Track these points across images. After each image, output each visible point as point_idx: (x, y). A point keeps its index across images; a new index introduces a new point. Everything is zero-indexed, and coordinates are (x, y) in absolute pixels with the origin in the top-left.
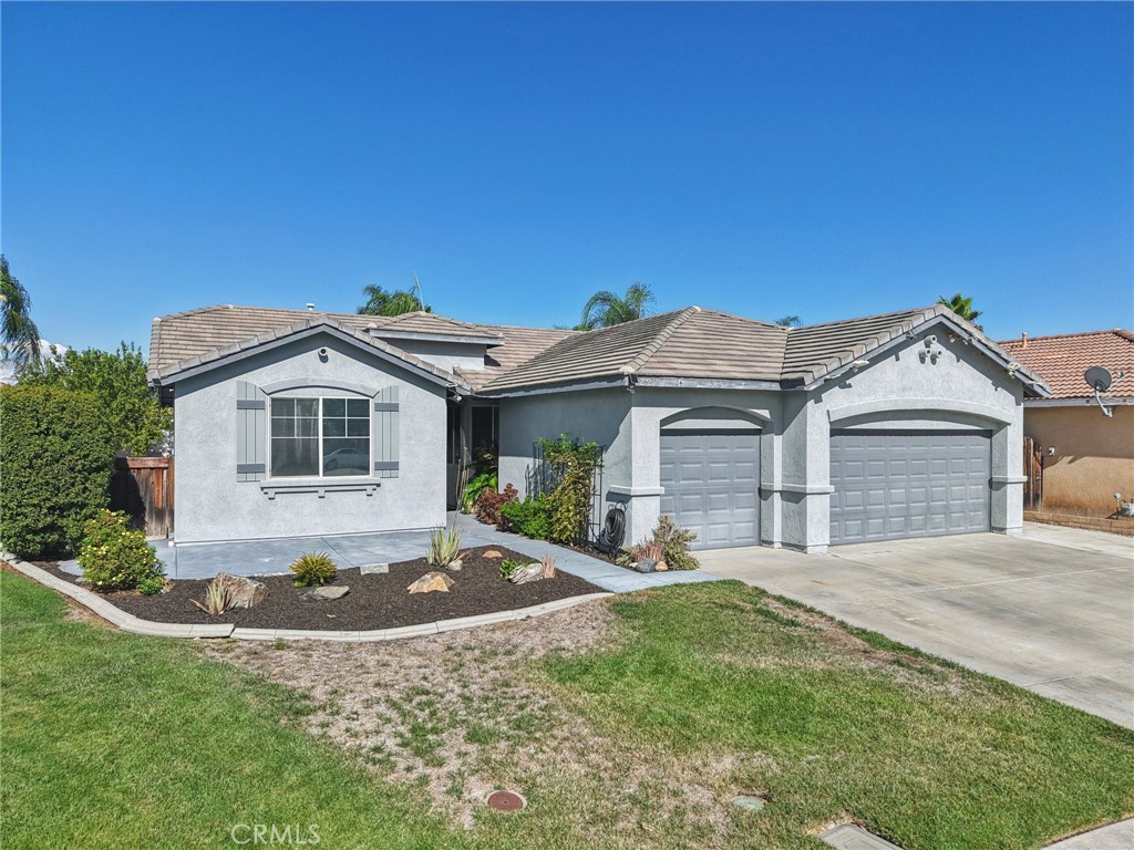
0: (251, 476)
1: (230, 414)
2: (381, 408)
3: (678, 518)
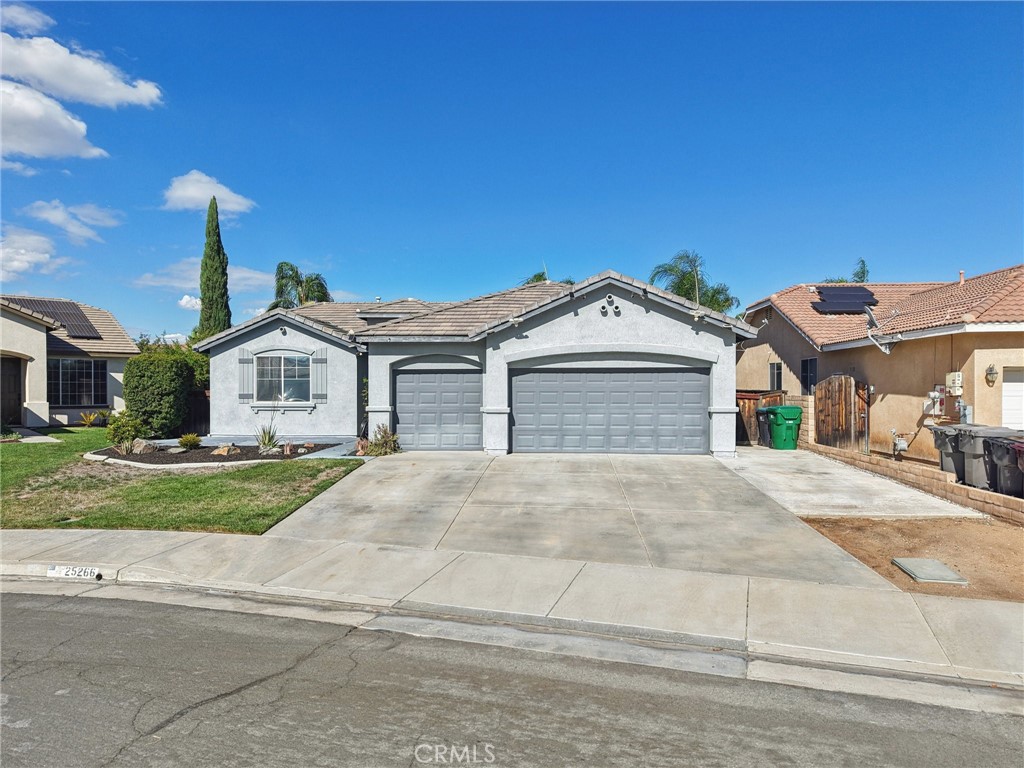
0: (246, 400)
1: (235, 366)
2: (316, 361)
3: (417, 428)
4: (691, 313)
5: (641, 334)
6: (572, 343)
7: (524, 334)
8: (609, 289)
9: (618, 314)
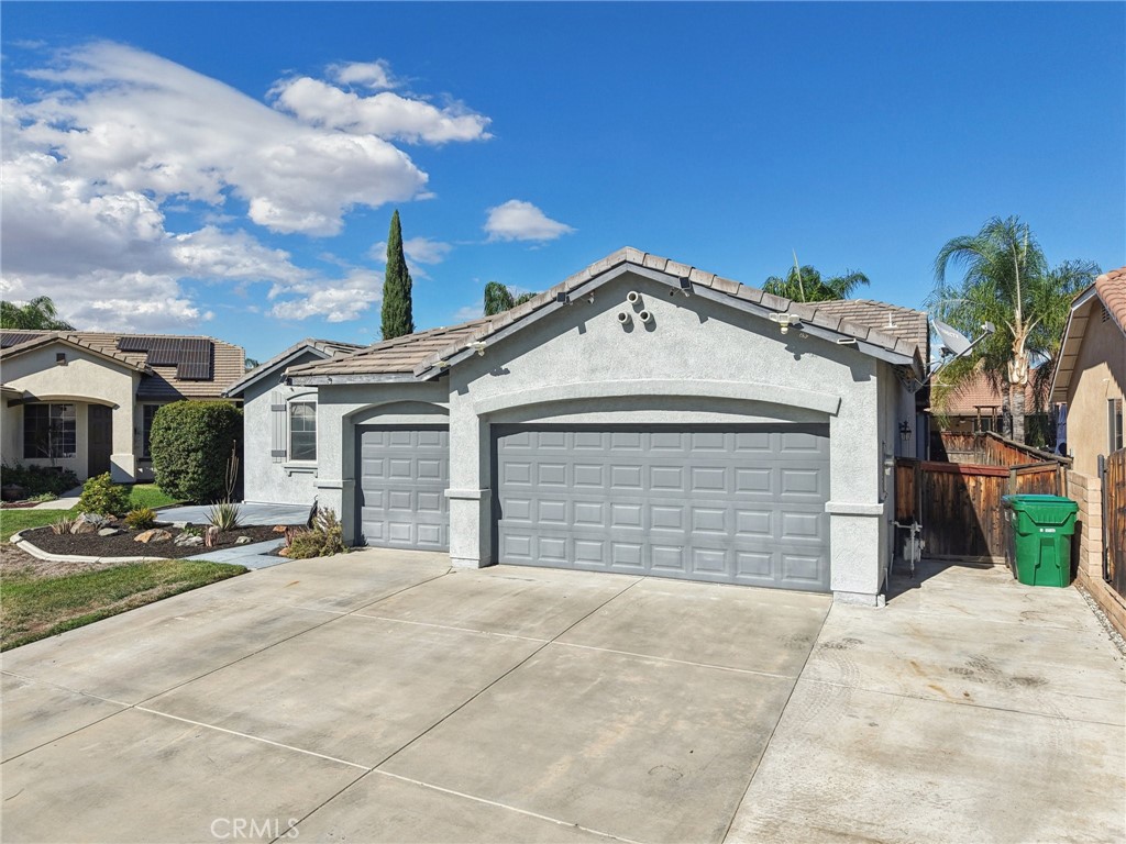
0: (279, 459)
1: (268, 415)
3: (387, 514)
4: (774, 317)
5: (691, 361)
6: (577, 381)
7: (503, 367)
8: (628, 283)
9: (651, 325)
